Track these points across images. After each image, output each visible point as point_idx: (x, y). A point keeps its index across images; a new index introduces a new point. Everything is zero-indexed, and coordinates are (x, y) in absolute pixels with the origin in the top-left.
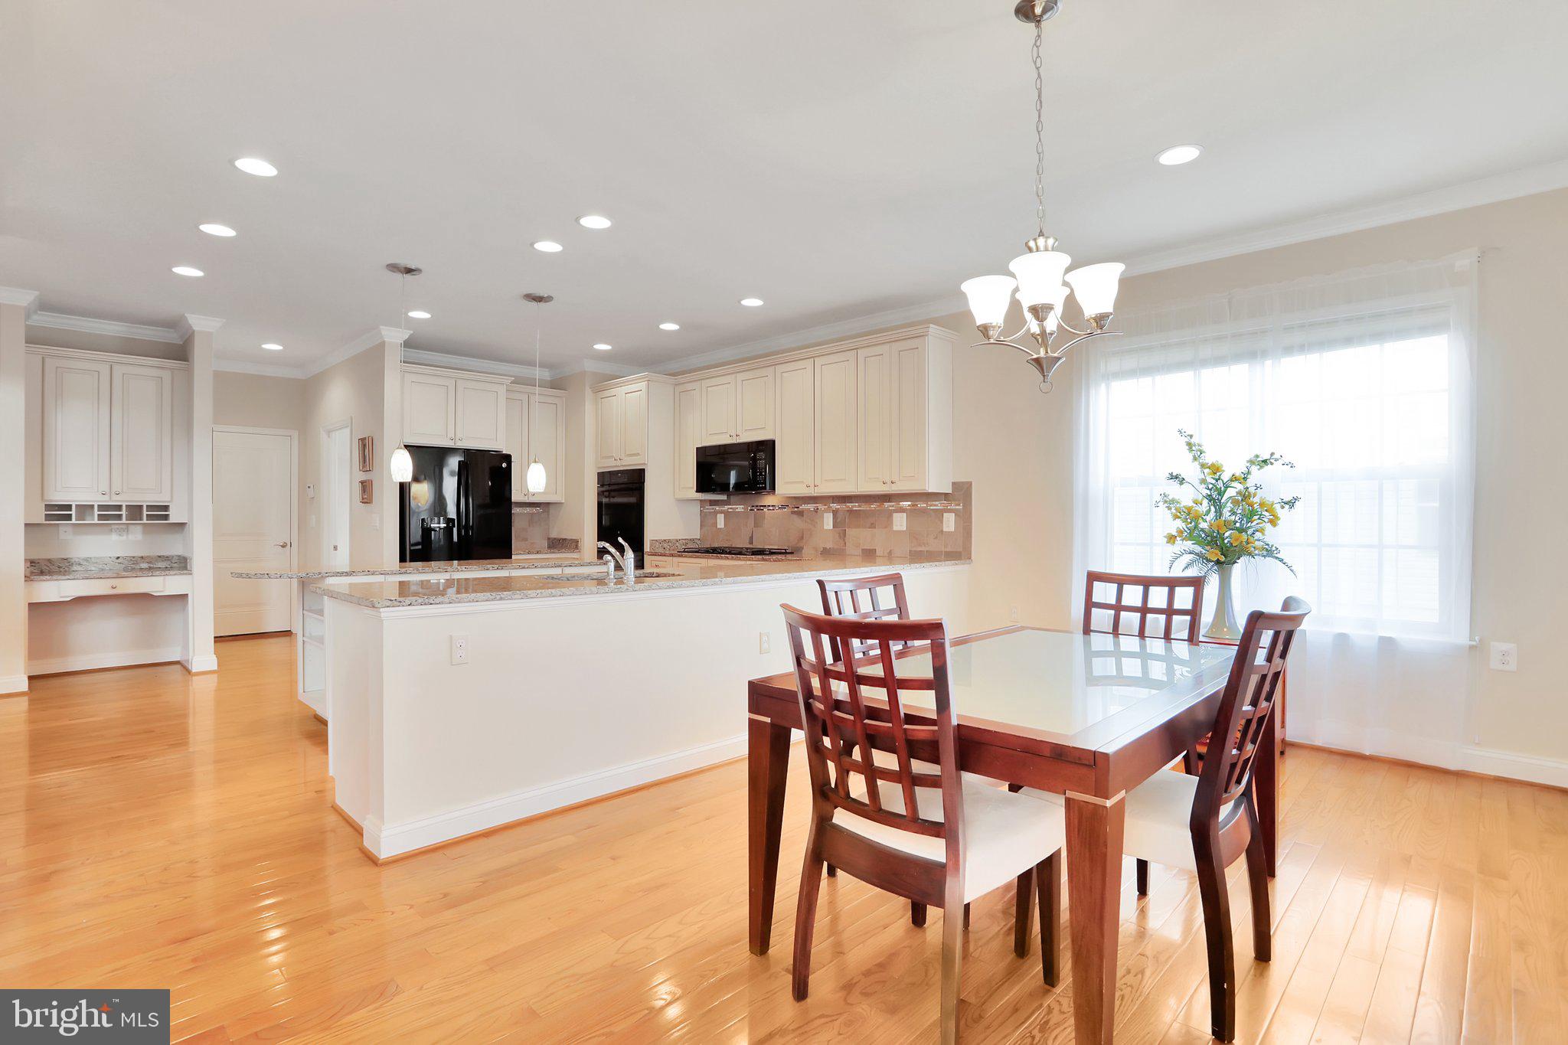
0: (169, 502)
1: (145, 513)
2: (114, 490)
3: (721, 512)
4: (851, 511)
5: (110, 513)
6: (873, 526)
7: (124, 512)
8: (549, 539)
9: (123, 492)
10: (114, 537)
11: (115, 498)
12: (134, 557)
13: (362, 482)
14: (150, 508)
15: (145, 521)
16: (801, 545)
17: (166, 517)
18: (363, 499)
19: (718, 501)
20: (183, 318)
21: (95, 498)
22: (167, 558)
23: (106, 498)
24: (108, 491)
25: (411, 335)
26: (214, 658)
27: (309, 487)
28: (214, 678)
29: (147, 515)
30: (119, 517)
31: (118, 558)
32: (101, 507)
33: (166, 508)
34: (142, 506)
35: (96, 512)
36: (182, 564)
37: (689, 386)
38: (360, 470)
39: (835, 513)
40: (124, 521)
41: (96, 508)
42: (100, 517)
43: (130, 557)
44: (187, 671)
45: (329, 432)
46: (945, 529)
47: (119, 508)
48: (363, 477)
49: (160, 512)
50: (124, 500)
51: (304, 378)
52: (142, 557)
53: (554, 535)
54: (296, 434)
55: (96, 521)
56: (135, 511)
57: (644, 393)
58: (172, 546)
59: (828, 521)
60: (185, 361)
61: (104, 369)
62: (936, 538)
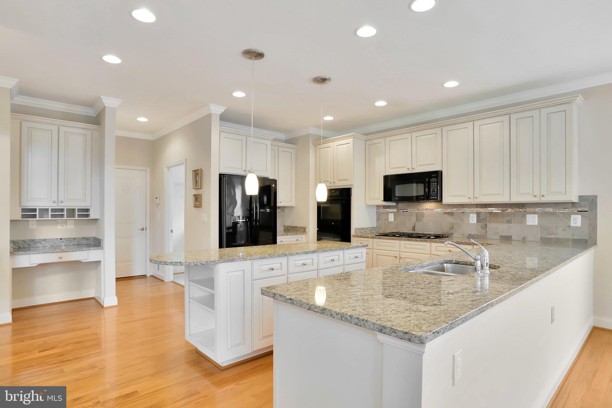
0: (90, 207)
1: (77, 213)
2: (60, 200)
3: (392, 212)
4: (491, 213)
5: (58, 213)
6: (509, 222)
7: (65, 213)
8: (284, 226)
9: (65, 201)
10: (59, 227)
11: (60, 204)
12: (70, 238)
13: (195, 195)
14: (79, 210)
15: (77, 218)
16: (451, 232)
17: (87, 216)
18: (195, 205)
19: (390, 206)
20: (99, 99)
21: (48, 204)
22: (87, 239)
23: (55, 204)
24: (56, 200)
25: (225, 110)
26: (116, 298)
27: (156, 198)
28: (116, 309)
29: (78, 214)
30: (62, 216)
31: (61, 239)
32: (53, 210)
33: (87, 210)
34: (75, 209)
35: (50, 213)
36: (97, 243)
37: (376, 141)
38: (193, 189)
39: (478, 214)
40: (65, 218)
41: (50, 210)
42: (53, 216)
43: (68, 238)
44: (100, 306)
45: (169, 168)
46: (572, 225)
47: (62, 210)
48: (195, 192)
49: (85, 212)
50: (66, 205)
51: (153, 140)
52: (74, 238)
53: (287, 224)
54: (148, 170)
55: (50, 218)
56: (71, 212)
57: (351, 145)
58: (91, 232)
59: (473, 219)
60: (99, 125)
61: (55, 129)
62: (564, 230)
